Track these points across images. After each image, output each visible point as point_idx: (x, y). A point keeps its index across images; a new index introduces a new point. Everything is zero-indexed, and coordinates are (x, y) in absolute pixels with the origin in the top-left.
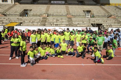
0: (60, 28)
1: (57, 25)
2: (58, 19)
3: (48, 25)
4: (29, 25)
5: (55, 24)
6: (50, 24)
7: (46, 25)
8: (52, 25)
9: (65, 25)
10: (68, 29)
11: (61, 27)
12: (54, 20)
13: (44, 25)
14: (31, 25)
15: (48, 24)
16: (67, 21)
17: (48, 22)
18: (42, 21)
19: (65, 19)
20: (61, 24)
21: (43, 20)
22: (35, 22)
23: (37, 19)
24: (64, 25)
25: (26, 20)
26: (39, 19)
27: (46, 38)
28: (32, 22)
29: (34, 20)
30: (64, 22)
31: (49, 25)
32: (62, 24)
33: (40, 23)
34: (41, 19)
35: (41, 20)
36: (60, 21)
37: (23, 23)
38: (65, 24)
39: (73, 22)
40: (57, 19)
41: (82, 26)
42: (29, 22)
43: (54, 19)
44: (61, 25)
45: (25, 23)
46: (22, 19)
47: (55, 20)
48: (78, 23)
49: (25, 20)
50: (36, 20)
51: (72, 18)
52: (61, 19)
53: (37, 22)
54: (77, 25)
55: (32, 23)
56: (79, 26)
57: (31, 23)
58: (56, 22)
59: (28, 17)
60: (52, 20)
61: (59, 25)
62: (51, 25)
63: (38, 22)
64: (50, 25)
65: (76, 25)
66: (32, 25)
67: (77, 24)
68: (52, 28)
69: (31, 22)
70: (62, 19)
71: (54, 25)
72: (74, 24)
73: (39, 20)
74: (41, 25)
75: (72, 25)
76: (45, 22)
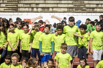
0: (53, 17)
1: (46, 10)
3: (23, 9)
5: (40, 6)
6: (28, 6)
7: (21, 9)
8: (35, 10)
9: (66, 10)
10: (72, 19)
11: (56, 15)
13: (16, 10)
15: (26, 6)
17: (23, 2)
20: (56, 5)
24: (62, 10)
27: (20, 40)
31: (27, 9)
32: (59, 6)
33: (4, 5)
38: (66, 6)
44: (55, 9)
48: (98, 4)
54: (95, 10)
56: (98, 10)
61: (51, 9)
62: (33, 8)
63: (2, 2)
64: (30, 9)
65: (91, 10)
67: (95, 6)
68: (33, 17)
71: (39, 10)
72: (87, 6)
74: (7, 9)
75: (83, 9)
76: (17, 3)
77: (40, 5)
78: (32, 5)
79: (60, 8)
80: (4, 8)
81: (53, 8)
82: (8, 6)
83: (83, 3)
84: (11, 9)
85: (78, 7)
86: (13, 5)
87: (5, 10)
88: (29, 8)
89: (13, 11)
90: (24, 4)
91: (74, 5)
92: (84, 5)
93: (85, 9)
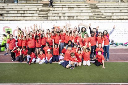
1: (71, 18)
2: (72, 6)
3: (52, 18)
4: (16, 18)
6: (56, 15)
7: (50, 18)
8: (62, 18)
9: (88, 18)
12: (64, 9)
13: (46, 18)
14: (19, 18)
15: (54, 15)
16: (89, 9)
17: (52, 12)
18: (42, 11)
19: (84, 6)
20: (79, 14)
21: (44, 8)
22: (28, 12)
23: (32, 7)
25: (12, 9)
26: (36, 7)
28: (23, 12)
29: (27, 9)
30: (84, 11)
31: (56, 18)
32: (82, 14)
34: (41, 7)
35: (40, 9)
36: (75, 9)
37: (5, 15)
38: (87, 14)
39: (102, 11)
40: (69, 7)
41: (122, 17)
42: (16, 12)
43: (64, 6)
44: (79, 18)
45: (8, 15)
46: (5, 7)
47: (67, 9)
48: (113, 13)
49: (10, 9)
50: (30, 9)
51: (97, 4)
52: (76, 6)
53: (33, 12)
54: (112, 17)
55: (23, 15)
56: (115, 18)
57: (20, 15)
58: (68, 11)
59: (17, 5)
60: (61, 9)
61: (75, 18)
62: (60, 16)
63: (35, 12)
64: (58, 18)
65: (109, 18)
66: (22, 18)
69: (20, 12)
70: (79, 7)
71: (66, 18)
72: (105, 14)
73: (36, 9)
74: (39, 17)
75: (103, 17)
76: (47, 12)
77: (66, 14)
78: (59, 14)
79: (83, 17)
80: (36, 17)
81: (77, 16)
82: (40, 15)
83: (100, 12)
84: (42, 17)
85: (98, 15)
86: (44, 14)
87: (38, 19)
88: (57, 16)
89: (44, 19)
90: (53, 13)
91: (93, 13)
92: (102, 13)
93: (104, 17)
